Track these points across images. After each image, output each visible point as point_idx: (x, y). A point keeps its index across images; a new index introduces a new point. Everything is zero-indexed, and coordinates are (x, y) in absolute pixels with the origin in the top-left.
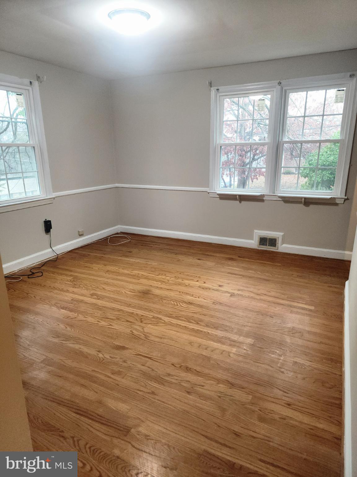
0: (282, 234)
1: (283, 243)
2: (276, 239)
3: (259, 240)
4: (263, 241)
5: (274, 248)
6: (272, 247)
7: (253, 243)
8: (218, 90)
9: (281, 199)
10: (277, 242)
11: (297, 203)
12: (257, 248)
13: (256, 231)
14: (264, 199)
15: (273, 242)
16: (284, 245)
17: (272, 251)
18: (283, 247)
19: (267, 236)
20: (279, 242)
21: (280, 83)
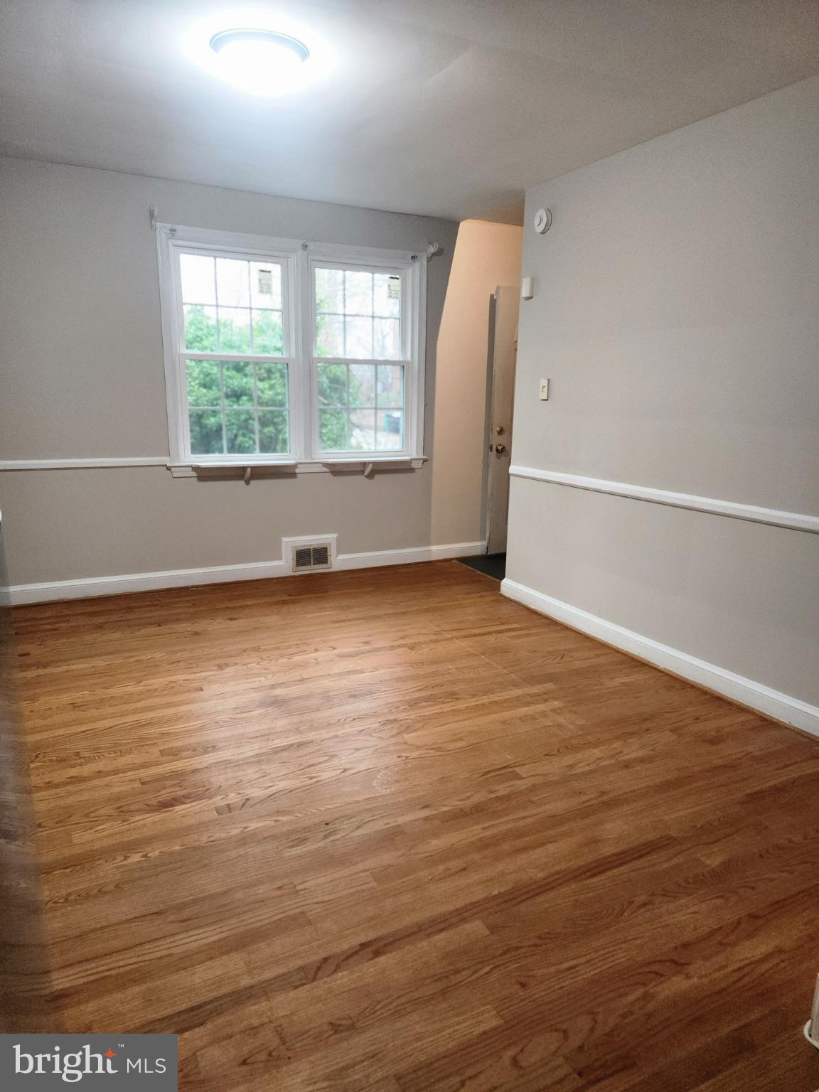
0: (335, 536)
1: (339, 552)
2: (326, 548)
3: (295, 557)
4: (303, 556)
5: (324, 566)
6: (320, 566)
7: (282, 565)
8: (173, 230)
9: (328, 468)
10: (329, 553)
11: (356, 474)
12: (293, 574)
13: (285, 539)
14: (297, 471)
15: (321, 555)
16: (341, 557)
17: (321, 574)
18: (340, 561)
19: (311, 545)
20: (332, 552)
21: (305, 247)
